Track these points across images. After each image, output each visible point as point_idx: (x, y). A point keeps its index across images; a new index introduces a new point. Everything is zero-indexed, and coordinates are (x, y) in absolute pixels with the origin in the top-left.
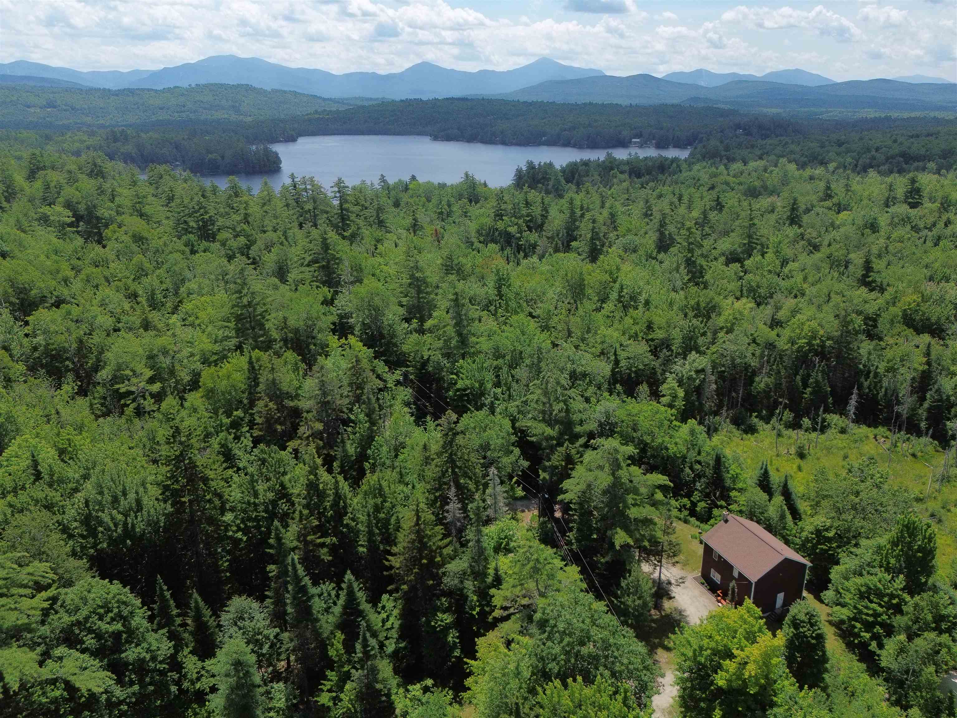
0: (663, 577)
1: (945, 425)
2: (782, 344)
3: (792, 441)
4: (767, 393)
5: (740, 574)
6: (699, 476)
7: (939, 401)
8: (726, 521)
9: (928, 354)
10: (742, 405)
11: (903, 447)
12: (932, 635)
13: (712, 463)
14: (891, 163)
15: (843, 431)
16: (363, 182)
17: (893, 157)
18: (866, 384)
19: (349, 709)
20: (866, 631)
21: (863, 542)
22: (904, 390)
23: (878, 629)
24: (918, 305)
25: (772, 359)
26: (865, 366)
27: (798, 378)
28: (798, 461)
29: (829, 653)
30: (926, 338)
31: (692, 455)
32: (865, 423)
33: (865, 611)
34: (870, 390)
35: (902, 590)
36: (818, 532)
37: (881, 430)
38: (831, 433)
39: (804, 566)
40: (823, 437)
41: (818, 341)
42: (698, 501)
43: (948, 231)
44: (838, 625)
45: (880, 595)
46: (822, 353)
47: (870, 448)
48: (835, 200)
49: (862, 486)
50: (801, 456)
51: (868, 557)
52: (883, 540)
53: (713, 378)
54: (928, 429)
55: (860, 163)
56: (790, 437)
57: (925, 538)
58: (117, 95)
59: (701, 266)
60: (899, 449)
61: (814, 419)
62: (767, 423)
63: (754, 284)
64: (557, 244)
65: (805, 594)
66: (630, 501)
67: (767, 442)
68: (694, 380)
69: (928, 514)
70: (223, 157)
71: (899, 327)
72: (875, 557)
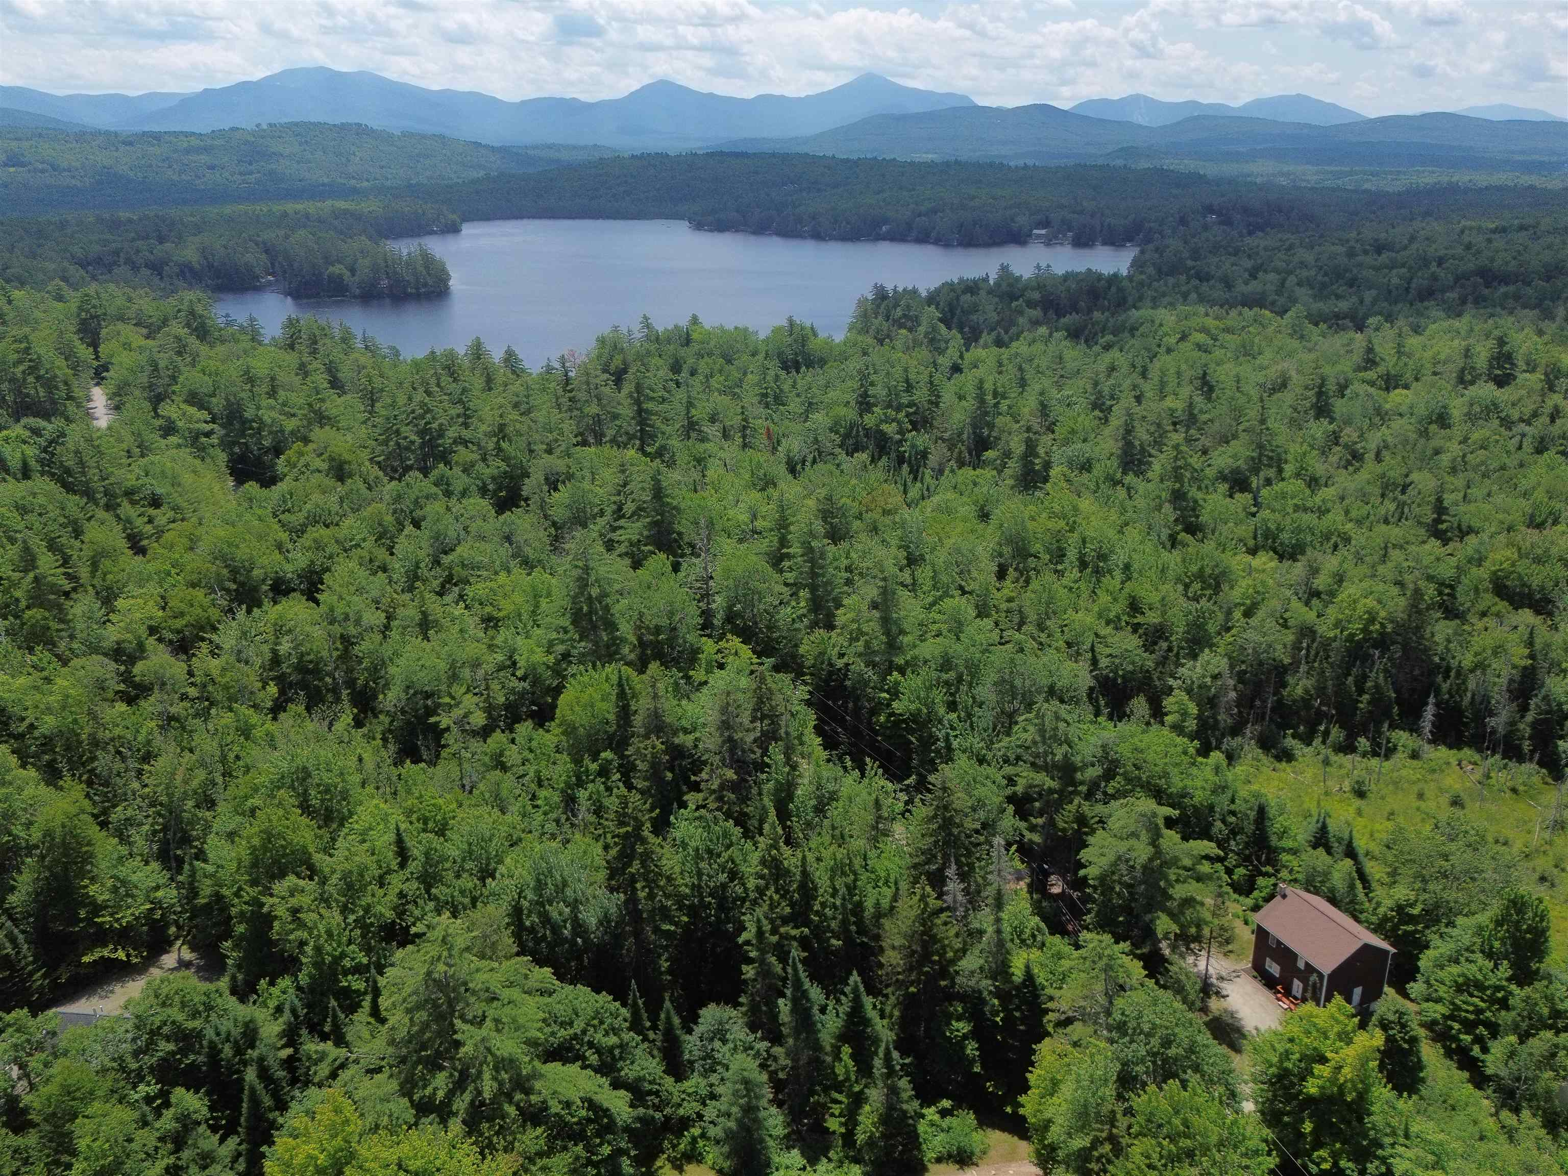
0: (1211, 971)
1: (1557, 746)
2: (1325, 629)
3: (1343, 771)
4: (1306, 702)
5: (1307, 964)
6: (1234, 832)
7: (1547, 713)
8: (1284, 896)
9: (1530, 643)
10: (1271, 719)
11: (1501, 778)
12: (1548, 1034)
13: (1252, 814)
14: (1463, 286)
15: (1415, 755)
16: (616, 329)
17: (1465, 276)
18: (1445, 687)
19: (872, 1133)
20: (1467, 1033)
21: (1460, 920)
22: (1498, 695)
23: (1481, 1030)
24: (1513, 565)
25: (1313, 652)
26: (1442, 659)
27: (1350, 679)
28: (1358, 802)
29: (1424, 1058)
30: (1526, 616)
31: (1222, 803)
32: (1445, 743)
33: (1465, 1006)
34: (1452, 696)
35: (1509, 980)
36: (1400, 909)
37: (1467, 753)
38: (1400, 757)
39: (1386, 952)
40: (1386, 764)
41: (1378, 627)
42: (1236, 867)
43: (1556, 429)
44: (1430, 1025)
45: (1480, 986)
46: (1383, 642)
47: (1453, 781)
48: (1381, 369)
49: (1453, 847)
50: (1361, 794)
51: (1466, 940)
52: (1484, 918)
53: (1231, 682)
54: (1532, 752)
55: (1413, 285)
56: (1341, 766)
57: (1536, 915)
58: (131, 144)
59: (1196, 501)
60: (1493, 781)
61: (1374, 739)
62: (1309, 744)
63: (1273, 527)
64: (960, 452)
65: (1386, 989)
66: (1173, 877)
67: (1309, 774)
68: (1209, 688)
69: (1537, 876)
70: (353, 271)
71: (1488, 599)
72: (1475, 939)
